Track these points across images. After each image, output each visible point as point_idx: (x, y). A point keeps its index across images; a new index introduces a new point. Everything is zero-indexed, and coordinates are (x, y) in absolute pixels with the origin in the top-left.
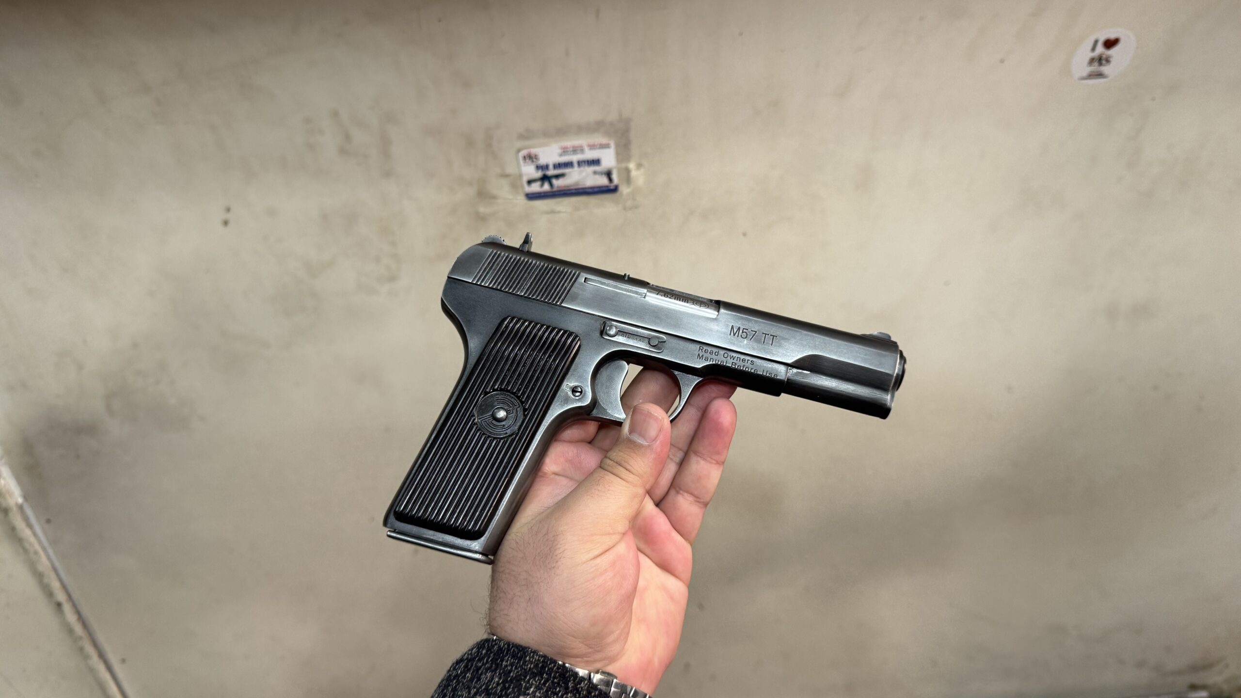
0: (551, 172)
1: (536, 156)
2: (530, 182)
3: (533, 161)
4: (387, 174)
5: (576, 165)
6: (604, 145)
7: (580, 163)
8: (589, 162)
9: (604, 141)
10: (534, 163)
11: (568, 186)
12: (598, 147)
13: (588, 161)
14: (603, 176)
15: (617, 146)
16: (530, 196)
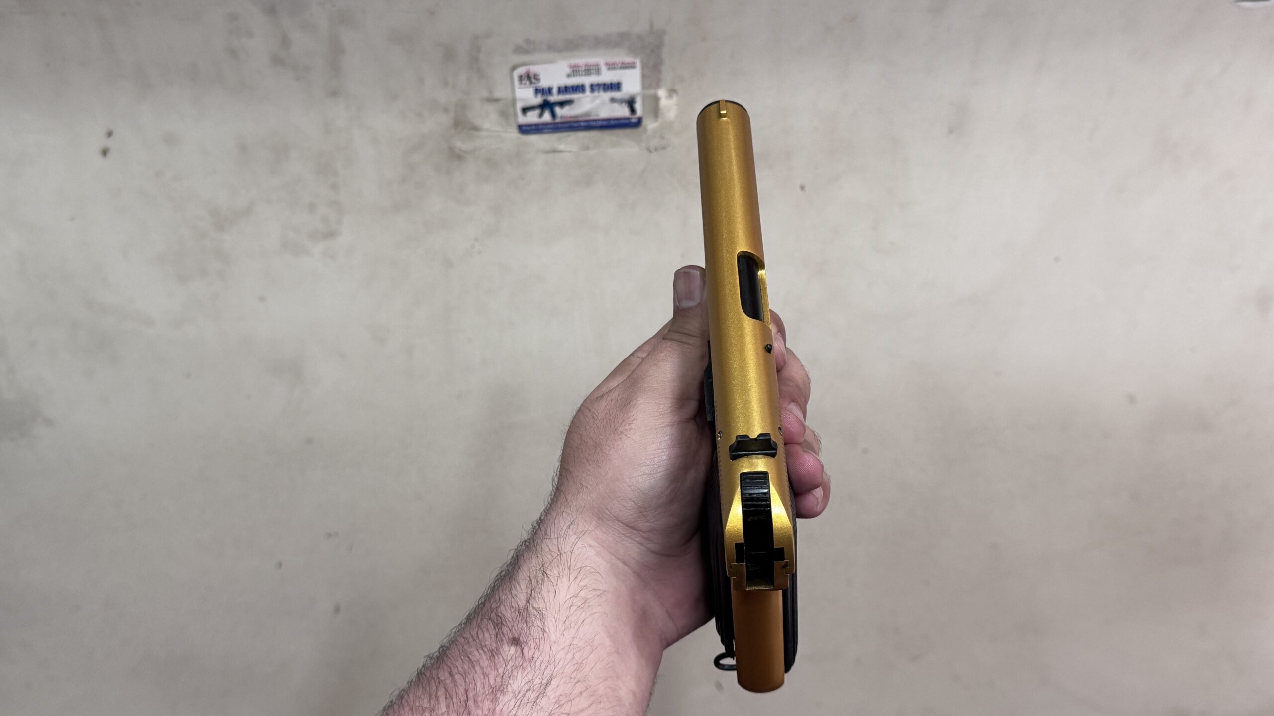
0: (555, 98)
1: (536, 77)
2: (525, 110)
3: (531, 83)
4: (334, 94)
5: (588, 89)
6: (628, 63)
7: (596, 88)
8: (606, 87)
9: (628, 59)
10: (533, 85)
11: (576, 117)
12: (619, 66)
13: (604, 84)
14: (624, 104)
15: (644, 67)
16: (524, 128)
